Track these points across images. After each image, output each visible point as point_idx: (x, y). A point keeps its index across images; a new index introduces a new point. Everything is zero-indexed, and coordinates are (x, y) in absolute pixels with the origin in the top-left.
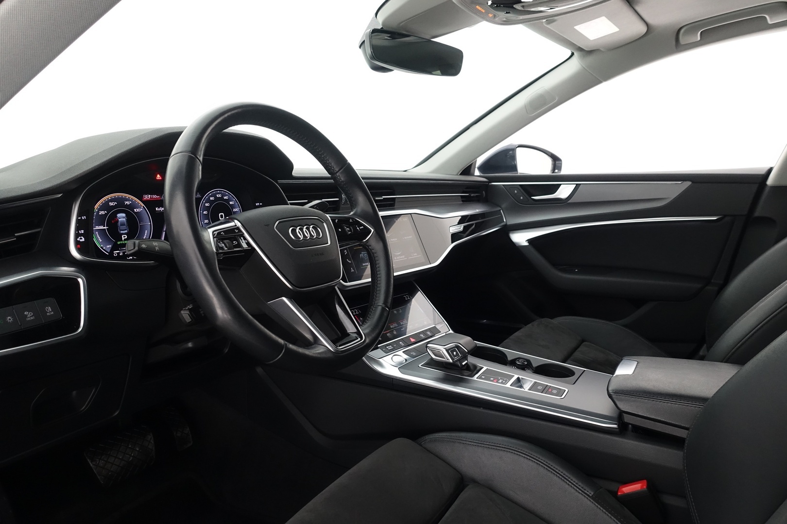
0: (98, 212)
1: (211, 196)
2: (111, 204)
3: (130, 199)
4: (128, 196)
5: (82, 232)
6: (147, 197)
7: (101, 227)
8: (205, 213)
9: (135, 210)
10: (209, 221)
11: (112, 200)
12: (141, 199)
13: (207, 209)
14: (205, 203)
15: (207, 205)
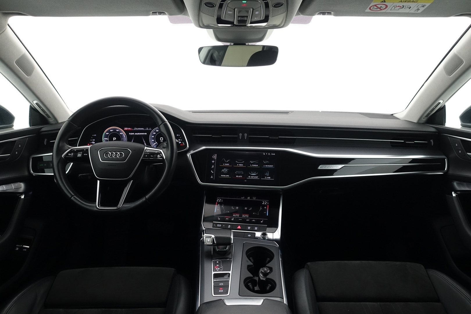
0: (106, 133)
1: (157, 130)
2: (111, 131)
3: (118, 129)
4: (118, 128)
5: (94, 140)
6: (126, 129)
7: (106, 139)
8: (153, 137)
9: (120, 133)
10: (154, 140)
11: (111, 129)
12: (123, 129)
13: (154, 135)
14: (153, 132)
15: (154, 133)
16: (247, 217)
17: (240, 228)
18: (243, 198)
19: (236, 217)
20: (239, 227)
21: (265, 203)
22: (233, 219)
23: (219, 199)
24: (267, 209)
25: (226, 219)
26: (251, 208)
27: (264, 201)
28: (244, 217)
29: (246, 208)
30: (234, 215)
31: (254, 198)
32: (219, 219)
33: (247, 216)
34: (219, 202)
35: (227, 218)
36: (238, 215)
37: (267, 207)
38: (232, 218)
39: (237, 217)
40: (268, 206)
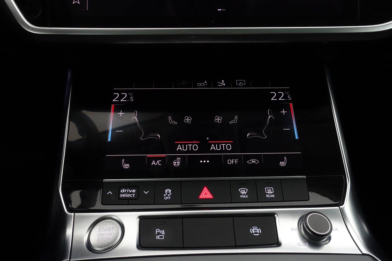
16: (226, 151)
17: (209, 196)
18: (202, 85)
19: (188, 152)
20: (206, 194)
21: (278, 96)
22: (177, 163)
23: (120, 92)
24: (289, 114)
25: (153, 163)
26: (236, 117)
27: (276, 91)
28: (216, 152)
29: (218, 119)
30: (179, 148)
31: (241, 84)
32: (126, 166)
33: (227, 146)
34: (120, 102)
35: (156, 159)
36: (194, 146)
37: (287, 109)
38: (175, 158)
39: (192, 152)
40: (291, 104)
